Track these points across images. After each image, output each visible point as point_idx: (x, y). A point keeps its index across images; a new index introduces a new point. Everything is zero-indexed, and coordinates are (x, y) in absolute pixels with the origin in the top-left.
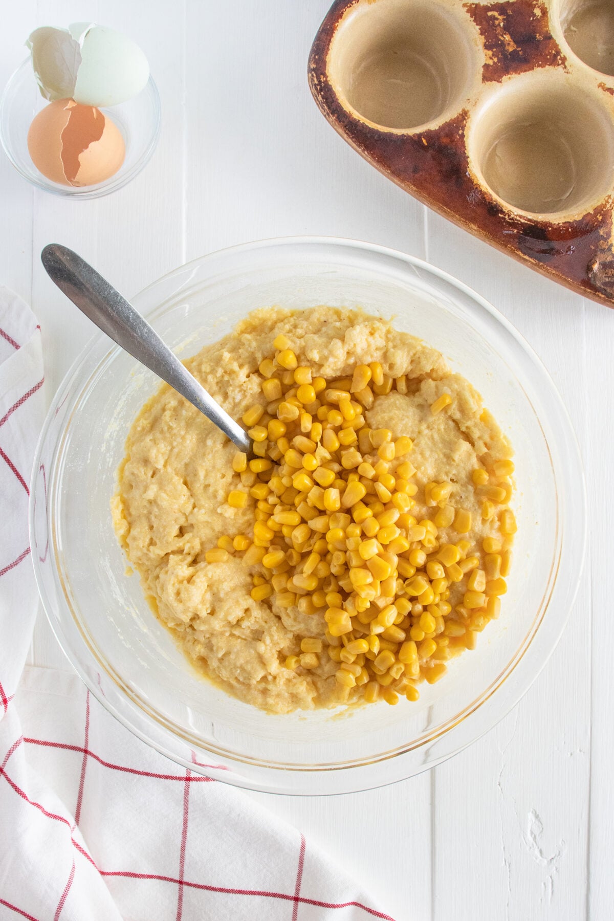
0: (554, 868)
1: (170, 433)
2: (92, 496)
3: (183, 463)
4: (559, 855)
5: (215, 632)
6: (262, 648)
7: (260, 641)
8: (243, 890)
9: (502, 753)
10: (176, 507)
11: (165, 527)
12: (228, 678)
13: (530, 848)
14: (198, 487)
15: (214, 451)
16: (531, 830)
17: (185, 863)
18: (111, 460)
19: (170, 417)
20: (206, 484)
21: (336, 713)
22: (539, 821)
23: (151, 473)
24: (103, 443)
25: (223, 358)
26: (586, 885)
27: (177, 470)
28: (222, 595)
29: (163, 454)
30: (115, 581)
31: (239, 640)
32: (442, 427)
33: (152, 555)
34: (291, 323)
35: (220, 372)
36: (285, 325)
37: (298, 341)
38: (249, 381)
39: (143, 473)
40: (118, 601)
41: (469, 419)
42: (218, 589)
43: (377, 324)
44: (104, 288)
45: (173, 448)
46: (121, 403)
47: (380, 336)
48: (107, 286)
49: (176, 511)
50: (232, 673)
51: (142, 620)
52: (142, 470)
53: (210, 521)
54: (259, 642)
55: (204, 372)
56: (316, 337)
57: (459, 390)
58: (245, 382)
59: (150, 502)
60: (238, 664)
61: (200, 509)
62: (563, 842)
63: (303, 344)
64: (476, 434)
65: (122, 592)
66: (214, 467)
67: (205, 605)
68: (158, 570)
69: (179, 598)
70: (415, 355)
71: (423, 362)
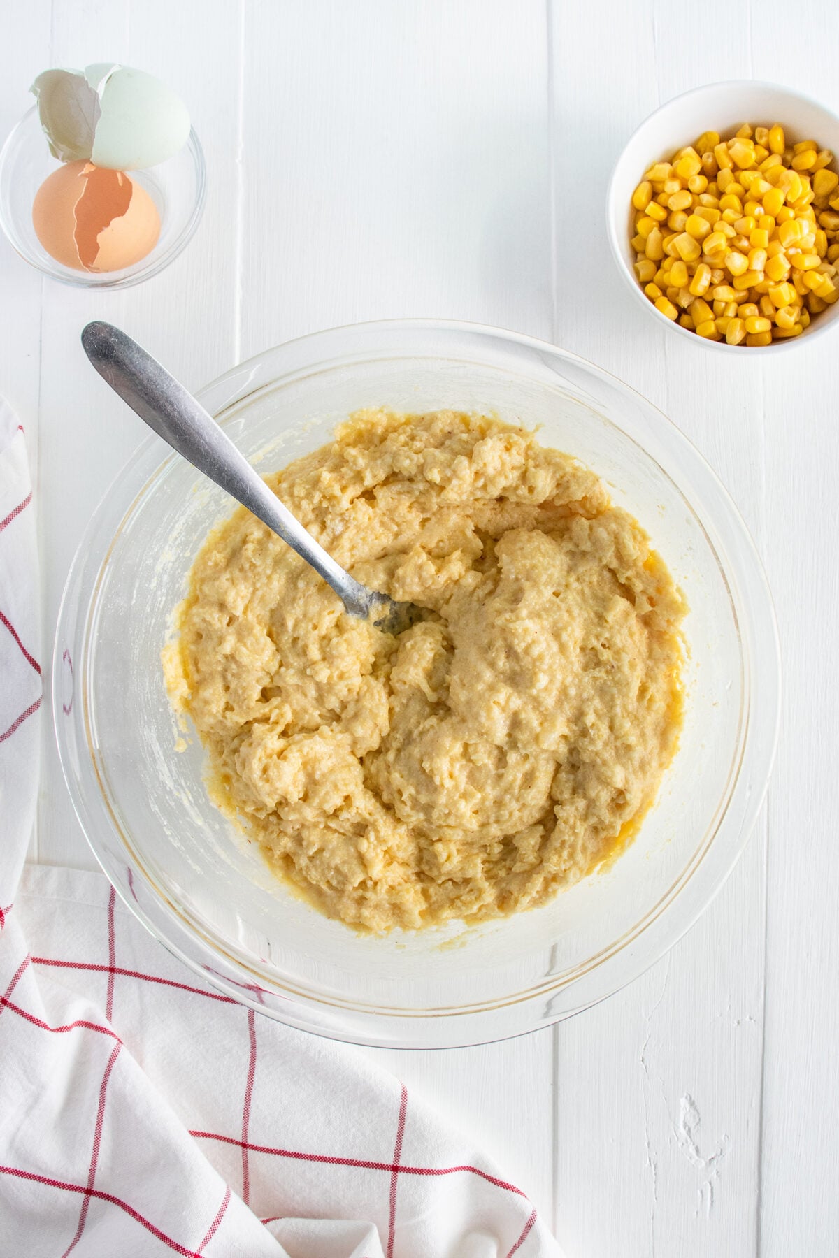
0: (715, 1171)
1: (253, 571)
2: (136, 646)
3: (268, 609)
4: (721, 1154)
5: (307, 823)
6: (364, 845)
7: (363, 836)
8: (325, 1156)
9: (647, 1020)
10: (258, 664)
11: (244, 689)
12: (317, 881)
13: (683, 1144)
14: (286, 639)
15: (306, 595)
16: (684, 1121)
17: (249, 1118)
18: (164, 599)
19: (253, 552)
20: (295, 636)
21: (446, 941)
22: (695, 1109)
23: (227, 620)
24: (153, 578)
25: (322, 479)
26: (756, 1194)
27: (260, 617)
28: (317, 777)
29: (242, 597)
30: (163, 758)
31: (336, 835)
32: (595, 579)
33: (229, 723)
34: (407, 434)
35: (317, 496)
36: (399, 435)
37: (415, 457)
38: (353, 508)
39: (218, 620)
40: (166, 784)
41: (629, 568)
42: (313, 768)
43: (515, 438)
44: (162, 380)
45: (255, 590)
46: (179, 526)
47: (517, 453)
48: (166, 377)
49: (259, 669)
50: (323, 874)
51: (196, 809)
52: (216, 615)
53: (300, 684)
54: (361, 838)
55: (297, 496)
56: (437, 452)
57: (617, 531)
58: (347, 510)
59: (226, 657)
60: (333, 864)
61: (287, 668)
62: (726, 1138)
63: (422, 461)
64: (638, 587)
65: (171, 772)
66: (305, 616)
67: (297, 787)
68: (236, 741)
69: (265, 776)
70: (562, 477)
71: (573, 486)
